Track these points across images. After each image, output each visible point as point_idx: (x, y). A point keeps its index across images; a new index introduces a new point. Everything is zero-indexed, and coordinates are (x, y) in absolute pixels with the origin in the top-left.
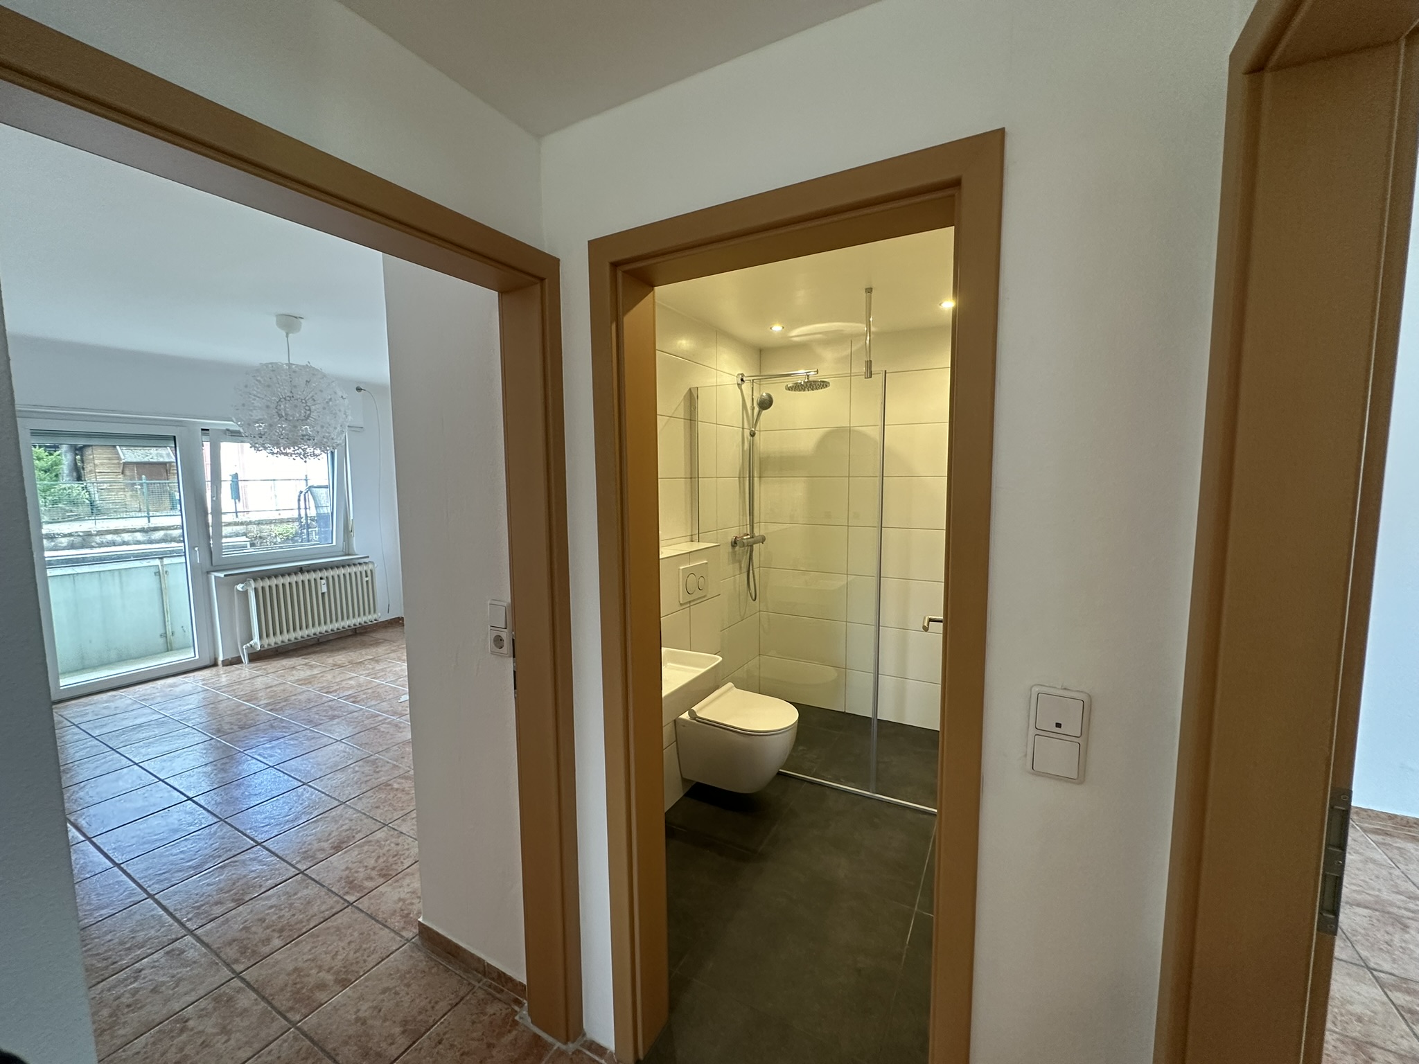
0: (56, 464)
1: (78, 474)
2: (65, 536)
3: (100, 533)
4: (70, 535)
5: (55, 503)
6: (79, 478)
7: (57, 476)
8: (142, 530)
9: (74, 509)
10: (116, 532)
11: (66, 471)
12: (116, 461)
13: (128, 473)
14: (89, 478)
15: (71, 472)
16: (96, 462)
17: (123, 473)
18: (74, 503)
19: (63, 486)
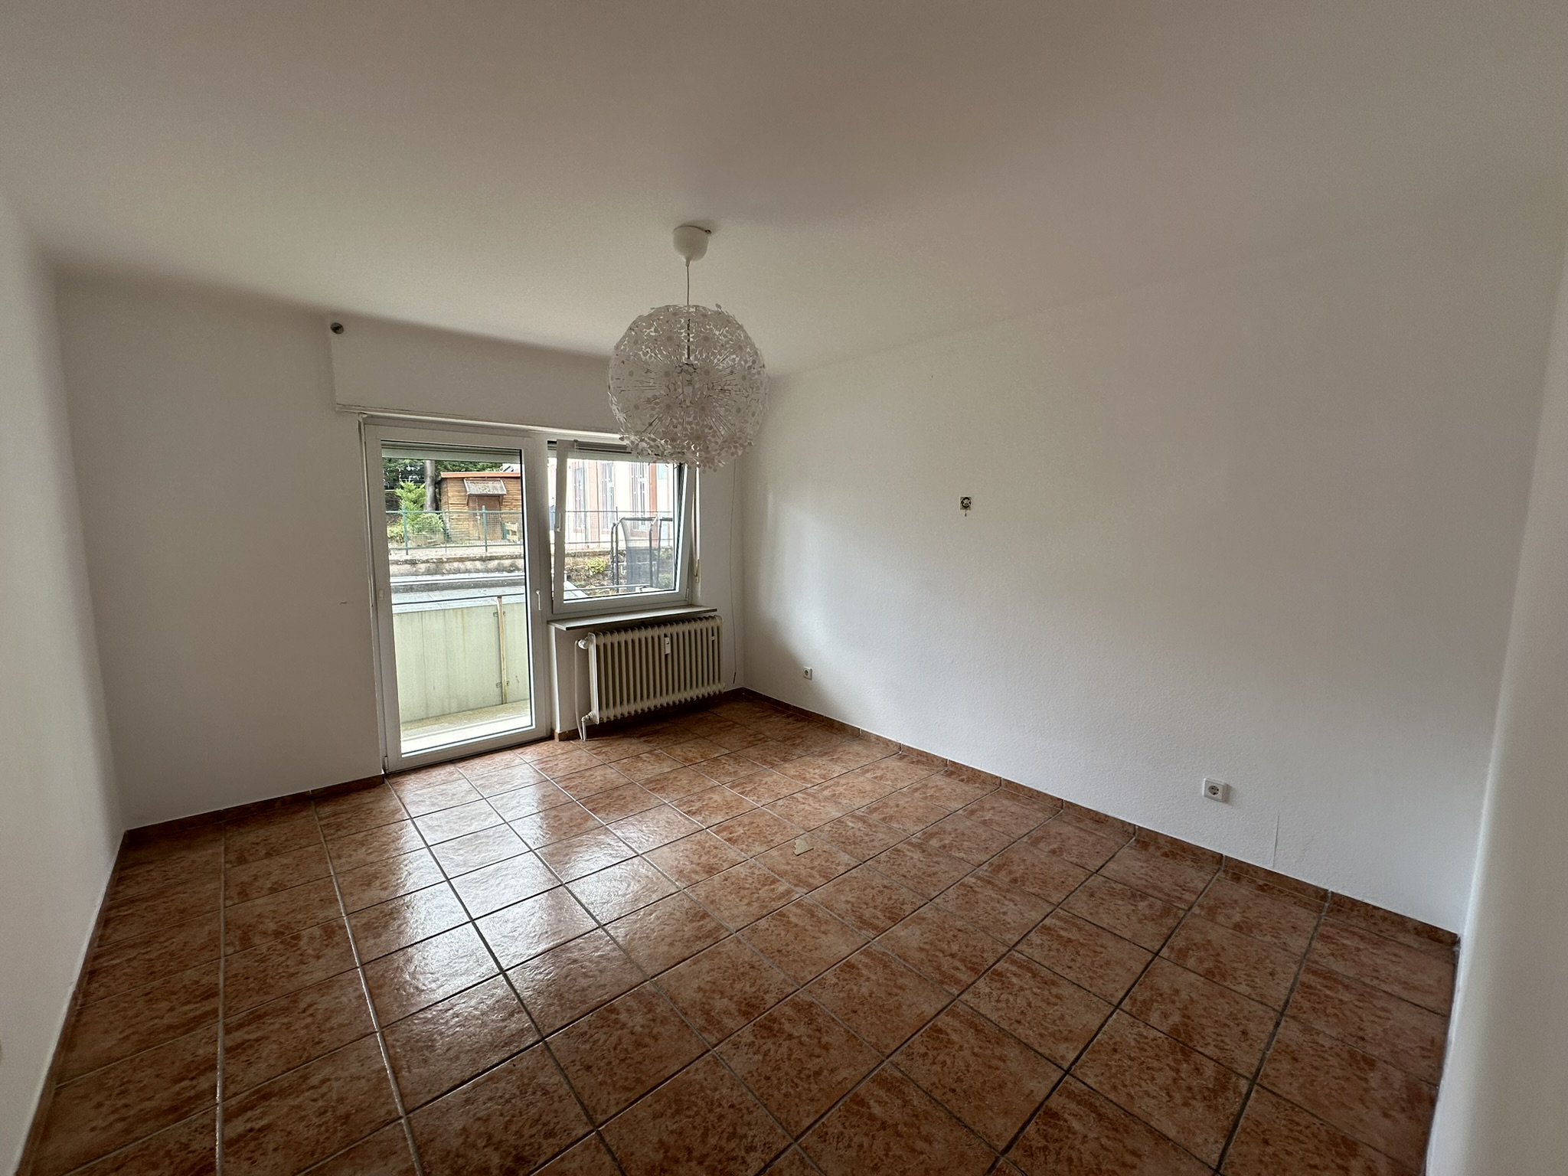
0: (422, 495)
1: (437, 504)
2: (424, 562)
3: (450, 560)
4: (427, 561)
5: (420, 530)
6: (437, 508)
7: (422, 506)
8: (482, 559)
9: (433, 536)
10: (461, 560)
11: (429, 503)
12: (463, 494)
13: (471, 504)
14: (444, 508)
15: (432, 503)
16: (449, 494)
17: (468, 504)
18: (433, 531)
19: (426, 515)
